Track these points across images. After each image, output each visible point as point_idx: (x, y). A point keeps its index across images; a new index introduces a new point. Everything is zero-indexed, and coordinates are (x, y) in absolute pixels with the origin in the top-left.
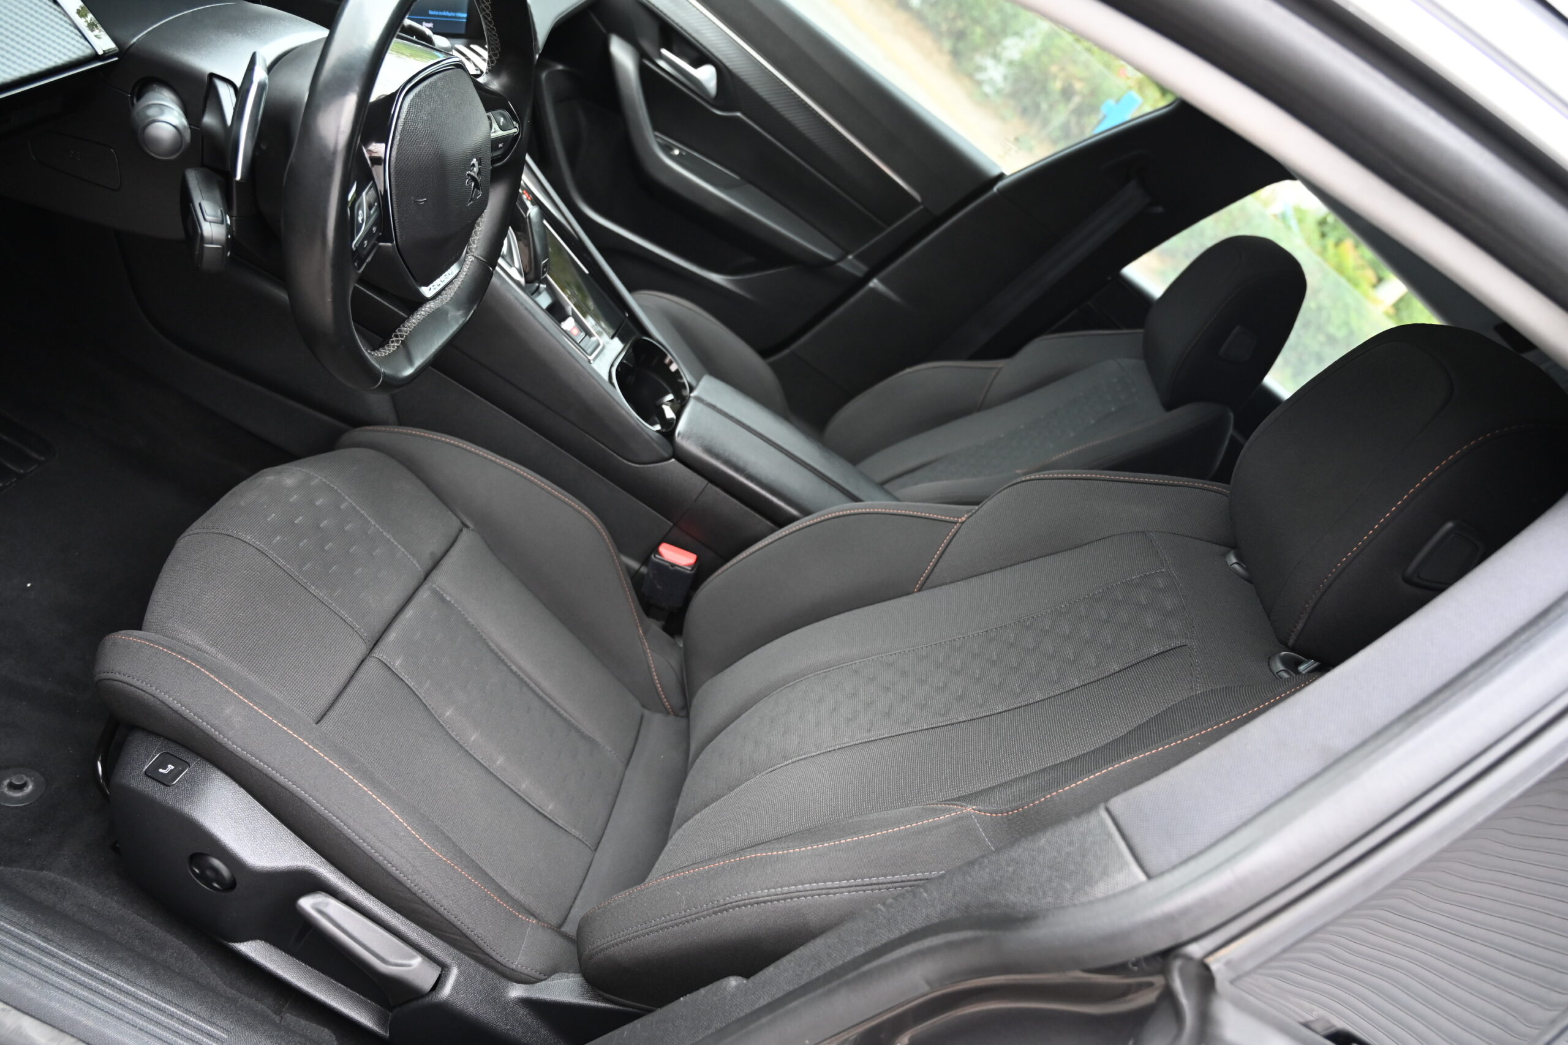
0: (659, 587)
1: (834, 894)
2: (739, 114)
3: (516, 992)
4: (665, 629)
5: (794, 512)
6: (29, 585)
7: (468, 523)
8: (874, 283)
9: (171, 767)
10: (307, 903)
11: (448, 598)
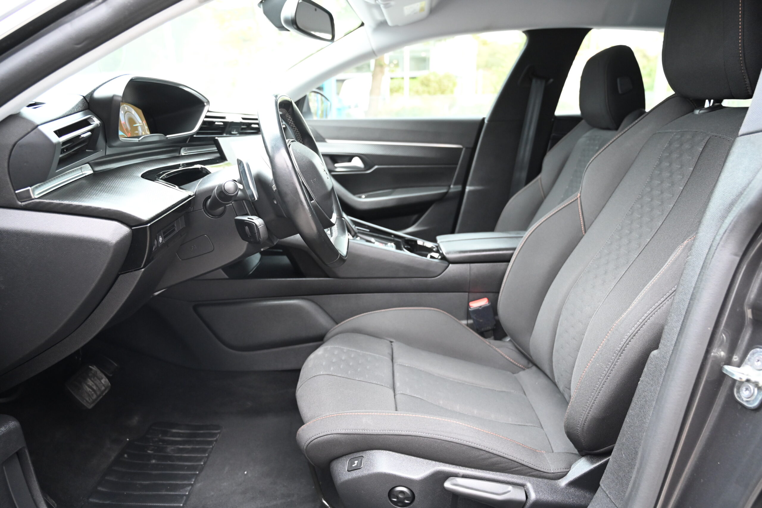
0: (481, 321)
1: (663, 306)
2: (376, 167)
3: (563, 482)
4: (496, 339)
5: (511, 252)
6: (246, 473)
7: (392, 340)
8: (468, 189)
9: (356, 462)
10: (448, 485)
11: (407, 365)
